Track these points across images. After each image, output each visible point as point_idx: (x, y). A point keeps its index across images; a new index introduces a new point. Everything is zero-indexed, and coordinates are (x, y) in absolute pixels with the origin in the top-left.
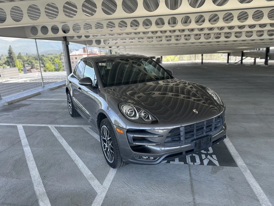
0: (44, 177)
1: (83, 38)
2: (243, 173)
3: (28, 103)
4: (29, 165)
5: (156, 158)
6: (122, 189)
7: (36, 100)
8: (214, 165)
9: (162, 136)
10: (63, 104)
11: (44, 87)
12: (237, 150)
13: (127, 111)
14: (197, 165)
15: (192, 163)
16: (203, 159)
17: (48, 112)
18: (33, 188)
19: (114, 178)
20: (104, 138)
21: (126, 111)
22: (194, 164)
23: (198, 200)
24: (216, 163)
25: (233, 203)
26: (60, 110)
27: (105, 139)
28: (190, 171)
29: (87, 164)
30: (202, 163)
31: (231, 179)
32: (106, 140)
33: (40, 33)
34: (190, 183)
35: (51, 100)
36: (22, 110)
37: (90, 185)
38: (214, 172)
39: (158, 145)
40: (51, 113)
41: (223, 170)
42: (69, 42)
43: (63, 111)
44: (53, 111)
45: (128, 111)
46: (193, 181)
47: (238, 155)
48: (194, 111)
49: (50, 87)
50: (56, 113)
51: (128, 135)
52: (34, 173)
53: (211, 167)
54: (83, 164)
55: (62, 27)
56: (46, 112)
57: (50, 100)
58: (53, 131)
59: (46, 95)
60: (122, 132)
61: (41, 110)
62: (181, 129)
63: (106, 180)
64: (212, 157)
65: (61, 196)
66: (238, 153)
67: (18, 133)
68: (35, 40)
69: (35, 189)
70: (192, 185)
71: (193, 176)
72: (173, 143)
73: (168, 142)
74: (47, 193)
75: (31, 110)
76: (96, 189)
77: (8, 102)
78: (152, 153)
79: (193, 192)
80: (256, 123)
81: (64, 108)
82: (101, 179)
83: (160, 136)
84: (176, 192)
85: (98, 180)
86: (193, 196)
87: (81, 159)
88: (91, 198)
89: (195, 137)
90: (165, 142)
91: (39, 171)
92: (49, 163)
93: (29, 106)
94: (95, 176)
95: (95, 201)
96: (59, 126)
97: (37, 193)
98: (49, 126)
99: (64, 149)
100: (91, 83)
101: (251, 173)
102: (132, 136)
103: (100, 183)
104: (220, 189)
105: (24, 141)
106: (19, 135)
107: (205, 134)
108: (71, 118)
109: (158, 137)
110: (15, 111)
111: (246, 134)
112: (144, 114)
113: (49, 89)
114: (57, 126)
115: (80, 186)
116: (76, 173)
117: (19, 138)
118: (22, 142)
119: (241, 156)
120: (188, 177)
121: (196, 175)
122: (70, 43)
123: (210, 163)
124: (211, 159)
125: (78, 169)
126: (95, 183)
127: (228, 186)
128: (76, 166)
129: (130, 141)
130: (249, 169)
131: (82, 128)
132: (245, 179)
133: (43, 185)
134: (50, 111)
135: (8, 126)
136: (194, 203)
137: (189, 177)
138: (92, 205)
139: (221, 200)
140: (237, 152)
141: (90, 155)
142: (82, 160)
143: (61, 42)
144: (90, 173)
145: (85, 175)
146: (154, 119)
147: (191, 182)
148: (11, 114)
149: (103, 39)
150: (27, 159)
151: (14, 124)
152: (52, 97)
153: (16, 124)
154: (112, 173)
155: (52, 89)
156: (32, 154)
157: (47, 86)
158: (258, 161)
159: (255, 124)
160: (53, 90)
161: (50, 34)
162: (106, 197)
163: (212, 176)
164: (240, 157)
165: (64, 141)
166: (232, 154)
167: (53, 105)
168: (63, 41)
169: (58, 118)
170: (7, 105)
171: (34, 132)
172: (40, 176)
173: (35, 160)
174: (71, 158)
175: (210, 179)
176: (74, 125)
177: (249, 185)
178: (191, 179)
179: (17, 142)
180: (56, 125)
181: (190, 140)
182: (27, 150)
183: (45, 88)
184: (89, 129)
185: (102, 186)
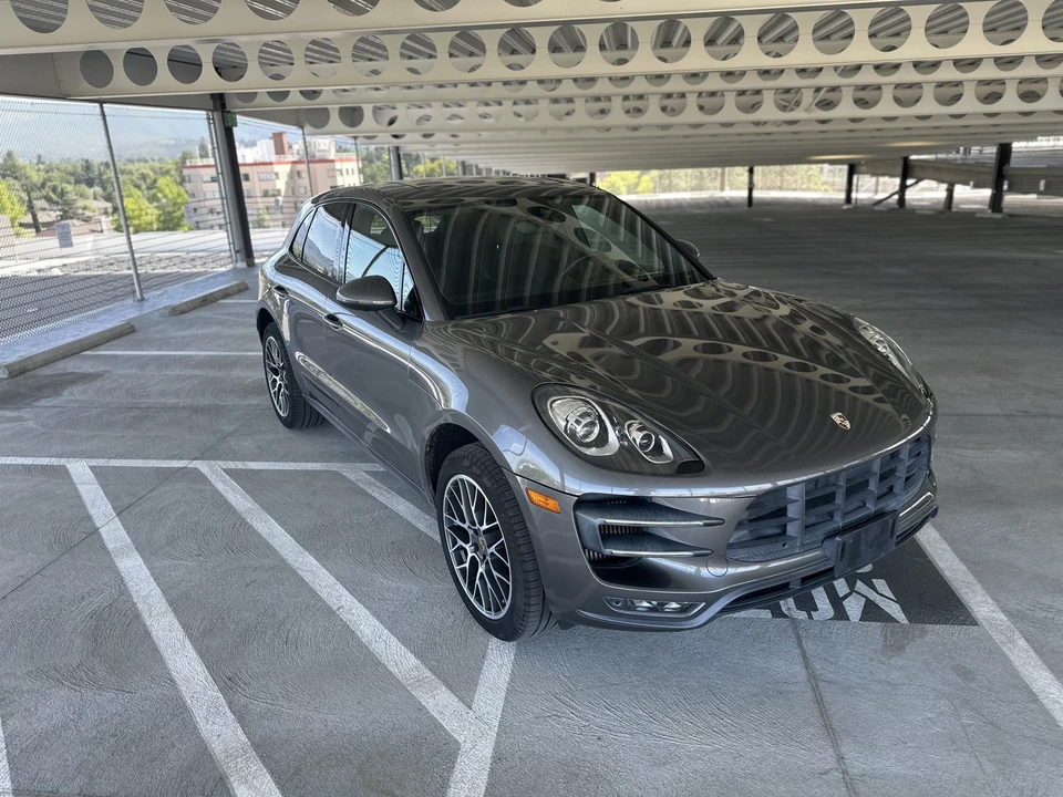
0: (228, 682)
1: (295, 100)
2: (1005, 649)
3: (92, 371)
4: (154, 634)
5: (694, 606)
6: (553, 726)
7: (122, 356)
8: (888, 618)
9: (721, 522)
10: (236, 373)
11: (143, 299)
12: (963, 560)
13: (572, 421)
14: (823, 622)
15: (802, 615)
16: (841, 595)
17: (184, 408)
18: (195, 728)
19: (512, 680)
20: (458, 522)
21: (568, 421)
22: (810, 617)
23: (858, 763)
24: (894, 610)
25: (989, 768)
26: (231, 401)
27: (465, 526)
28: (800, 645)
29: (392, 623)
30: (840, 614)
31: (964, 673)
32: (471, 532)
33: (121, 80)
34: (810, 695)
35: (186, 356)
36: (74, 401)
37: (421, 709)
38: (895, 647)
39: (702, 556)
40: (195, 410)
41: (927, 639)
42: (235, 113)
43: (245, 402)
44: (203, 402)
45: (578, 422)
46: (821, 684)
47: (971, 578)
48: (836, 417)
49: (167, 302)
50: (216, 411)
51: (579, 519)
52: (185, 664)
53: (875, 627)
54: (377, 623)
55: (214, 53)
56: (174, 408)
57: (181, 357)
58: (220, 486)
59: (157, 336)
60: (552, 504)
61: (151, 401)
62: (793, 494)
63: (481, 689)
64: (873, 587)
65: (316, 758)
66: (969, 568)
67: (79, 497)
68: (97, 105)
69: (204, 734)
70: (819, 701)
71: (817, 665)
72: (761, 549)
73: (741, 544)
74: (256, 747)
75: (109, 399)
76: (449, 724)
77: (7, 367)
78: (675, 588)
79: (830, 732)
80: (1010, 449)
81: (247, 391)
82: (463, 684)
83: (712, 522)
84: (764, 731)
85: (450, 687)
86: (835, 746)
87: (363, 603)
88: (438, 765)
89: (839, 522)
90: (730, 546)
91: (202, 657)
92: (237, 624)
93: (98, 383)
94: (435, 673)
95: (456, 775)
96: (240, 465)
97: (217, 748)
98: (202, 466)
99: (283, 561)
100: (390, 302)
101: (1033, 647)
102: (598, 521)
103: (461, 699)
104: (929, 715)
105: (113, 532)
106: (84, 507)
107: (871, 508)
108: (283, 431)
109: (706, 525)
110: (43, 402)
111: (983, 494)
112: (641, 434)
113: (165, 308)
114: (231, 465)
115: (385, 718)
116: (357, 663)
117: (89, 518)
118: (104, 536)
119: (980, 581)
120: (799, 670)
121: (826, 660)
122: (239, 118)
123: (872, 612)
124: (873, 596)
125: (360, 644)
126: (439, 702)
127: (957, 702)
128: (348, 632)
129: (590, 544)
130: (1021, 632)
131: (336, 473)
132: (1016, 675)
133: (234, 713)
134: (190, 401)
135: (29, 469)
136: (845, 772)
137: (804, 670)
138: (451, 792)
139: (942, 760)
140: (964, 567)
141: (394, 585)
142: (366, 607)
143: (203, 113)
144: (413, 660)
145: (395, 670)
146: (687, 457)
147: (815, 688)
148: (29, 417)
149: (372, 105)
150: (140, 606)
151: (54, 461)
152: (186, 346)
153: (62, 461)
154: (500, 658)
155: (178, 311)
156: (158, 585)
157: (154, 297)
158: (1047, 600)
159: (1010, 454)
160: (182, 313)
161: (165, 81)
162: (497, 758)
163: (890, 664)
164: (978, 587)
165: (278, 529)
166: (947, 574)
167: (195, 376)
168: (213, 111)
169: (230, 434)
170: (6, 376)
171: (144, 493)
172: (210, 678)
173: (175, 611)
174: (321, 600)
175: (884, 677)
176: (301, 460)
177: (1034, 698)
178: (813, 679)
179: (84, 535)
180: (231, 463)
181: (821, 532)
182: (133, 568)
183: (146, 304)
184: (368, 477)
185: (471, 713)
